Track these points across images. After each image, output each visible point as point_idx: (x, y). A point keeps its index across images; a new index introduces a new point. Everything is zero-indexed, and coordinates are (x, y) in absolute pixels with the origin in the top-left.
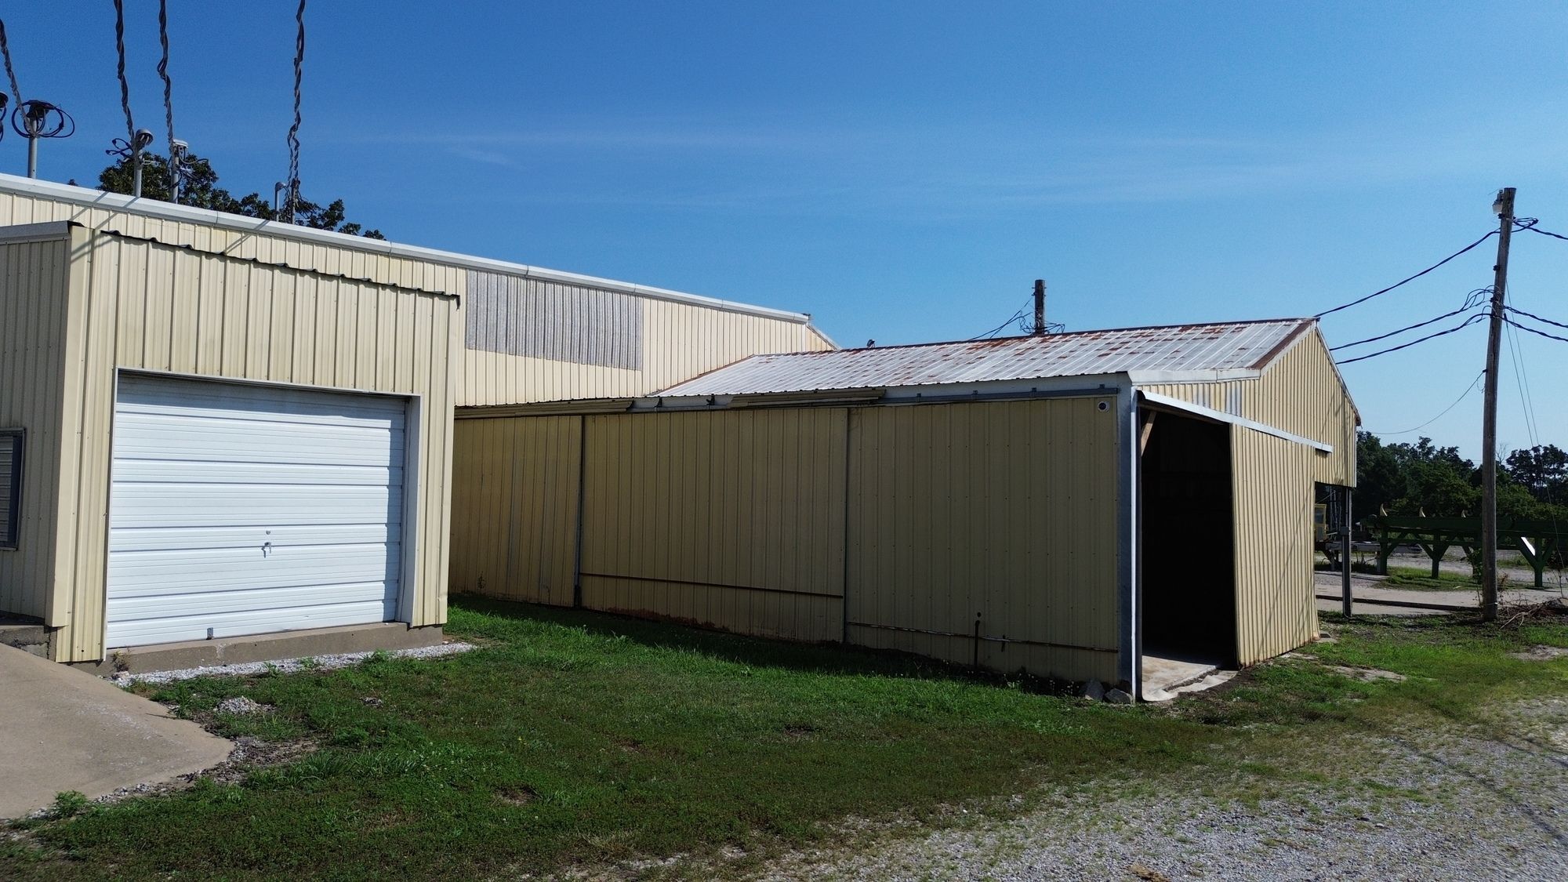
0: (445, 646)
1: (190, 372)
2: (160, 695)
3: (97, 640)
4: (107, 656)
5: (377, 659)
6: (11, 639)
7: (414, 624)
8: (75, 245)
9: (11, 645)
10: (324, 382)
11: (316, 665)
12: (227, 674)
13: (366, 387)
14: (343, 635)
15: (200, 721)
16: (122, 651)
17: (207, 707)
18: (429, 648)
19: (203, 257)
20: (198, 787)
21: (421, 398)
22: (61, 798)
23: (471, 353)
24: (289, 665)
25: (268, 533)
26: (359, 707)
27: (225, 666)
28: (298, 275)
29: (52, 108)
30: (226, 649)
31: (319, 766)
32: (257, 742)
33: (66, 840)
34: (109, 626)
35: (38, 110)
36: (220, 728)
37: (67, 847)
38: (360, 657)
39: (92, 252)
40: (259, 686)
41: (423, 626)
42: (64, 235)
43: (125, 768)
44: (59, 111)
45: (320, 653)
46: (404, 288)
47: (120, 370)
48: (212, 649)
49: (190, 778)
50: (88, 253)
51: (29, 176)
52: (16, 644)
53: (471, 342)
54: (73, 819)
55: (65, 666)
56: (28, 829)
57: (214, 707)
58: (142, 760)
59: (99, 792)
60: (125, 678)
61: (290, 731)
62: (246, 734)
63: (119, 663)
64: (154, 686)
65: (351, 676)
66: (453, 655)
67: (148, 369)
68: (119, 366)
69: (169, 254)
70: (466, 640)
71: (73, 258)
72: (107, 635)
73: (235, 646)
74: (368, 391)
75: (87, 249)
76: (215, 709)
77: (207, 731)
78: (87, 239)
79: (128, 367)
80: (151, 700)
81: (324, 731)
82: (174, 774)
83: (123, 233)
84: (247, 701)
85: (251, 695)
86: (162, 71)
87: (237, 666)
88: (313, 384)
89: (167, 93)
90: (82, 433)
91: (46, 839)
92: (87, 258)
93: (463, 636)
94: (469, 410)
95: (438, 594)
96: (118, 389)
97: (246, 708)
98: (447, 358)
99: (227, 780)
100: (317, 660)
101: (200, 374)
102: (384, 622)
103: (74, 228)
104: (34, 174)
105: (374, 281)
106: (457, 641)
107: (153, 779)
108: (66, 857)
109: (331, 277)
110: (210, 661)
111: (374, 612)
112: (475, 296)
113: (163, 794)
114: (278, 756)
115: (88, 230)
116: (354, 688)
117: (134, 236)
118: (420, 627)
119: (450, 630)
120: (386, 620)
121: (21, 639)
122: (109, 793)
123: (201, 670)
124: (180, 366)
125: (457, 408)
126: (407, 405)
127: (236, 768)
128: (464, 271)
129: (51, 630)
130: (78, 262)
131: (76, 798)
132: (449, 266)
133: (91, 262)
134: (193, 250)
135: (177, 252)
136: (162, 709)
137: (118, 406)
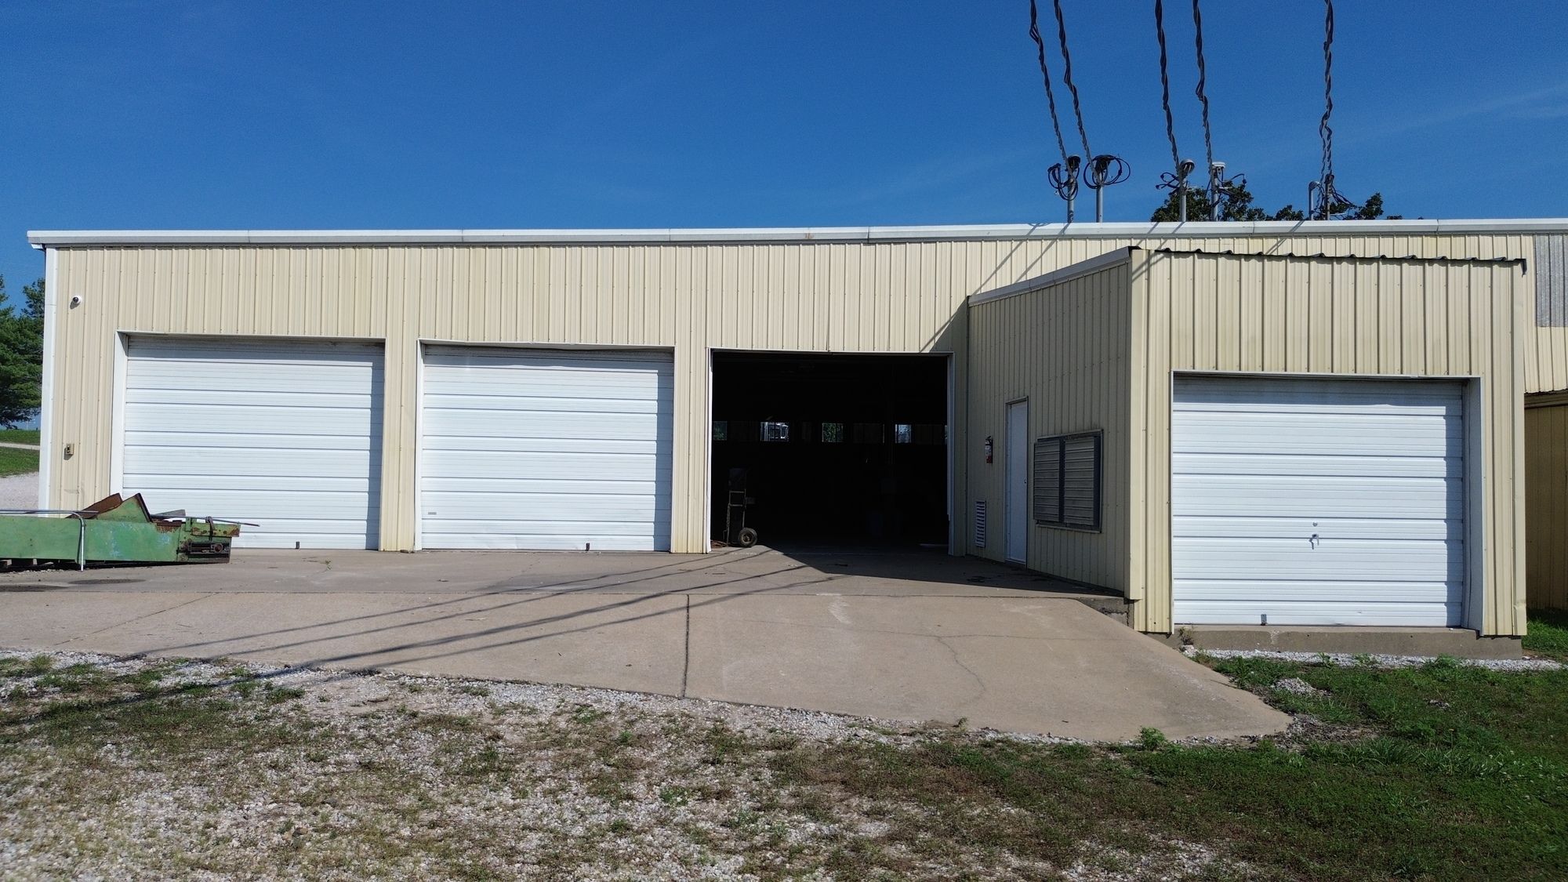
0: (1526, 662)
1: (1235, 371)
2: (1221, 668)
3: (1166, 615)
4: (1175, 630)
5: (1442, 665)
6: (1100, 606)
7: (1485, 632)
8: (1135, 266)
9: (1100, 611)
10: (1367, 370)
11: (1373, 663)
12: (1281, 659)
13: (1415, 372)
14: (1401, 636)
15: (1260, 694)
16: (1187, 628)
17: (1264, 683)
18: (1505, 661)
19: (1243, 260)
20: (1261, 748)
21: (1481, 380)
22: (1145, 733)
23: (1544, 332)
24: (1344, 659)
25: (1315, 525)
26: (1423, 706)
27: (1279, 652)
28: (1335, 263)
29: (1112, 158)
30: (1280, 636)
31: (1381, 751)
32: (1314, 721)
33: (1150, 767)
34: (1176, 604)
35: (1102, 163)
36: (1277, 702)
37: (1151, 773)
38: (1422, 661)
39: (1148, 270)
40: (1316, 673)
41: (1496, 636)
42: (1126, 259)
43: (1194, 721)
44: (1117, 159)
45: (1378, 652)
46: (1455, 260)
47: (1175, 373)
48: (1266, 635)
49: (1253, 739)
50: (1145, 271)
51: (1098, 221)
52: (1104, 611)
53: (1544, 317)
54: (1155, 752)
55: (1141, 634)
56: (1120, 752)
57: (1271, 684)
58: (1209, 717)
59: (1175, 736)
60: (1191, 650)
61: (1348, 716)
62: (1304, 712)
63: (1184, 637)
64: (1217, 659)
65: (1413, 677)
66: (1537, 671)
67: (1198, 369)
68: (1174, 369)
69: (1212, 261)
70: (1554, 658)
71: (1133, 278)
72: (1174, 611)
73: (1288, 634)
74: (1417, 376)
75: (1144, 268)
76: (1273, 686)
77: (1266, 703)
78: (1144, 259)
79: (1182, 369)
80: (1214, 670)
81: (1384, 723)
82: (1239, 734)
83: (1173, 250)
84: (1303, 683)
85: (1305, 679)
86: (1200, 93)
87: (1291, 654)
88: (1356, 372)
89: (1205, 113)
90: (1146, 430)
91: (1136, 763)
92: (1144, 276)
93: (1549, 653)
94: (1544, 397)
95: (1514, 602)
96: (1174, 390)
97: (1303, 689)
98: (1512, 333)
99: (1287, 747)
100: (1374, 658)
101: (1244, 371)
102: (1448, 627)
103: (1134, 251)
104: (1101, 219)
105: (1419, 257)
106: (1541, 658)
107: (1220, 734)
108: (1151, 781)
109: (1370, 260)
110: (1265, 646)
111: (1436, 615)
112: (1547, 264)
113: (1229, 748)
114: (1336, 736)
115: (1144, 251)
116: (1416, 688)
117: (1182, 250)
118: (1493, 637)
119: (1530, 644)
120: (1450, 624)
121: (1107, 607)
122: (1183, 739)
123: (1257, 653)
124: (1225, 365)
125: (1527, 395)
126: (1464, 388)
127: (1296, 738)
128: (1531, 237)
129: (1130, 602)
130: (1138, 279)
131: (1156, 735)
132: (1511, 235)
133: (1148, 279)
134: (1233, 255)
135: (1219, 259)
136: (1225, 679)
137: (1175, 406)
